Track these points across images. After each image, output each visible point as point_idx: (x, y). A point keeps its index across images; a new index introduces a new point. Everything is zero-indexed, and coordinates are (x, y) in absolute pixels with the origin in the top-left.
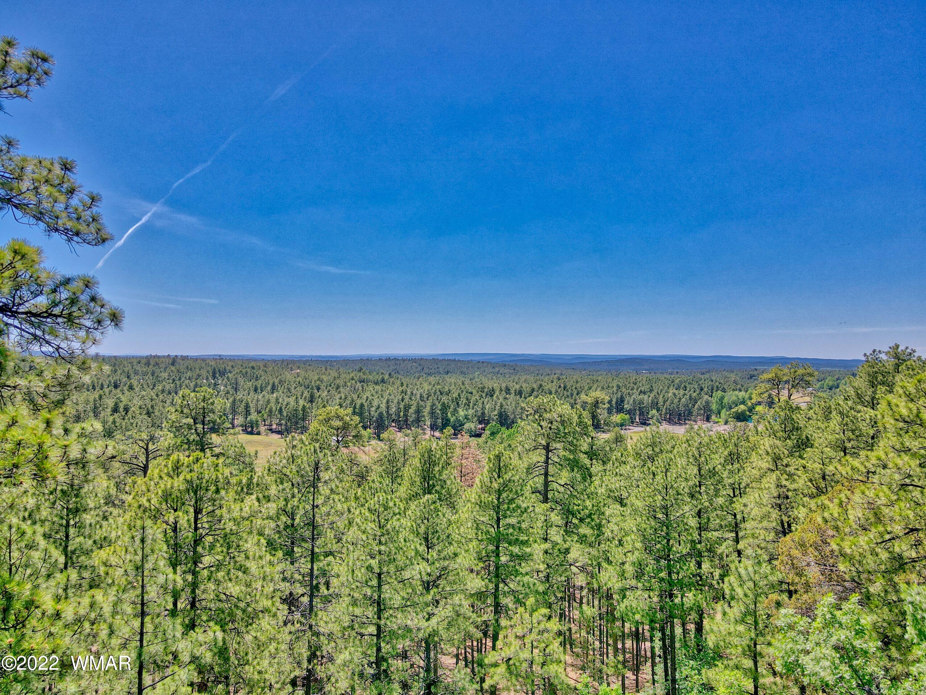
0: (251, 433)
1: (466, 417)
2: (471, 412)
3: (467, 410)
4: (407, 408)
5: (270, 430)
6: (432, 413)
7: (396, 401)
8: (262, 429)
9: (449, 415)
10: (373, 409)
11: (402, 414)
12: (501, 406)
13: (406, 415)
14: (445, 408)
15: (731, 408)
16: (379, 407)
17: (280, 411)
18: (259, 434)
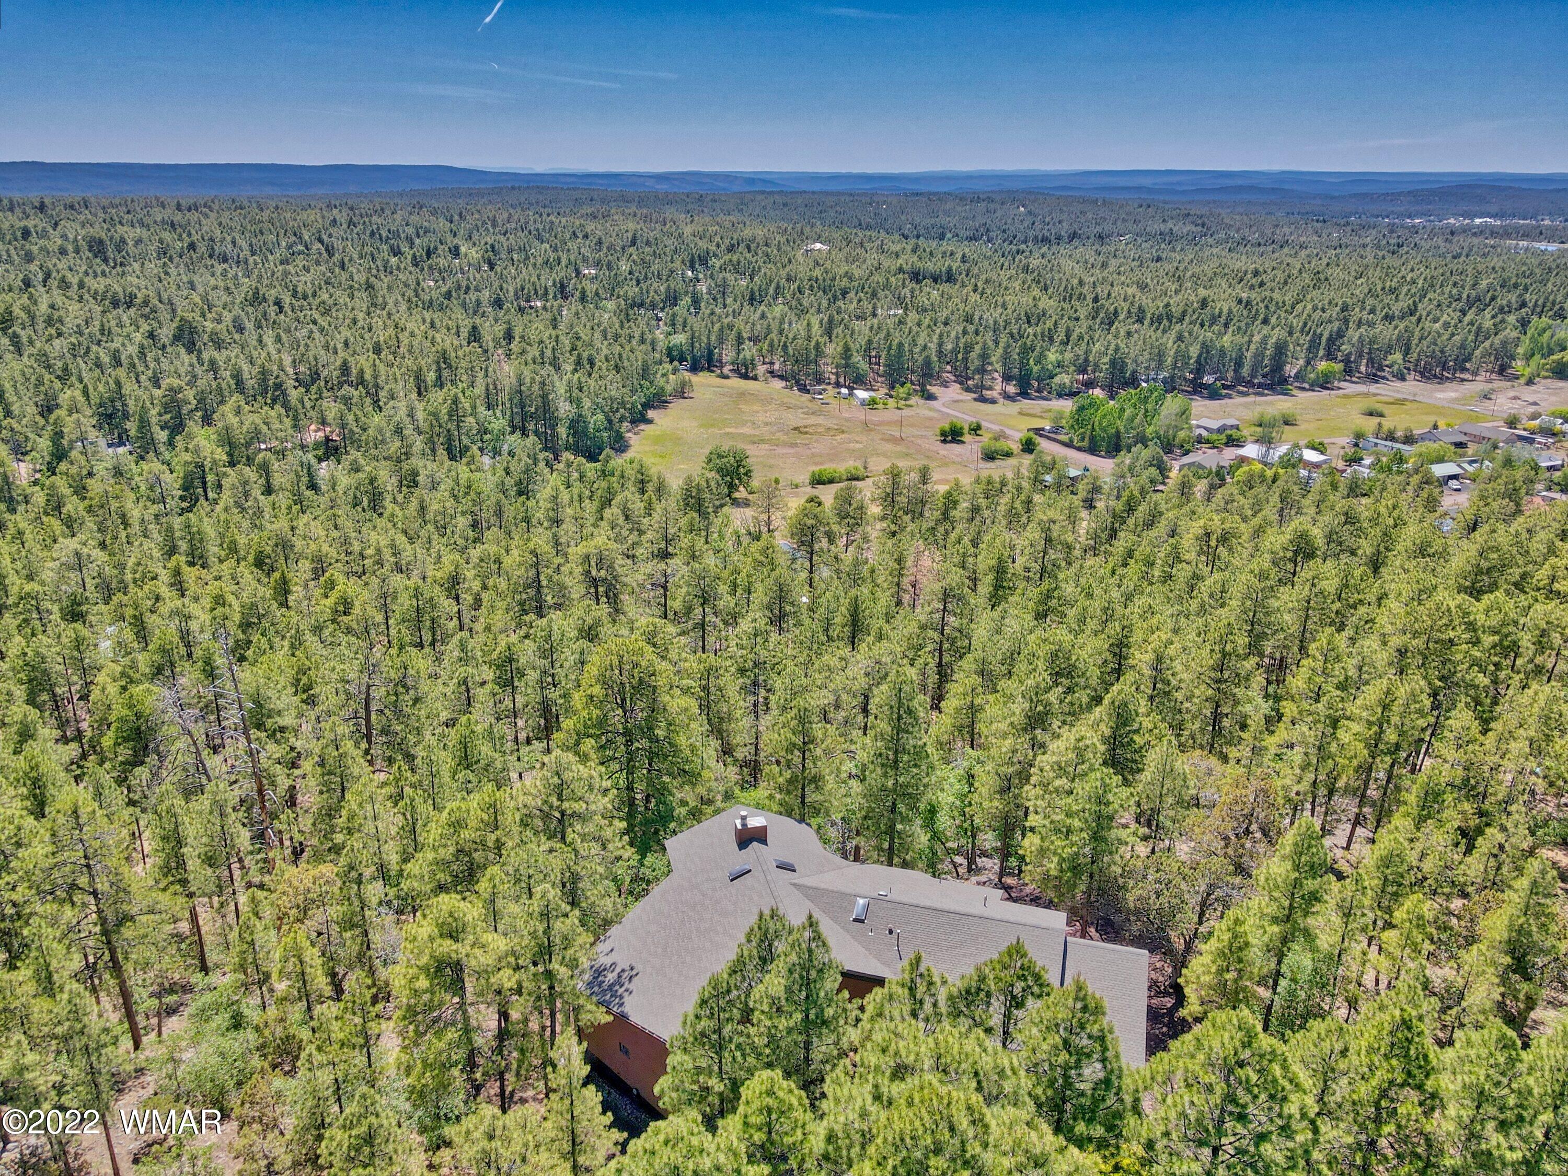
0: (745, 377)
1: (1059, 365)
2: (1068, 356)
3: (1062, 353)
4: (969, 348)
5: (772, 372)
6: (1006, 357)
7: (953, 334)
8: (761, 369)
9: (1031, 362)
10: (917, 350)
11: (960, 356)
12: (1117, 349)
13: (966, 359)
14: (1026, 351)
15: (1551, 352)
16: (925, 347)
17: (785, 346)
18: (755, 378)
